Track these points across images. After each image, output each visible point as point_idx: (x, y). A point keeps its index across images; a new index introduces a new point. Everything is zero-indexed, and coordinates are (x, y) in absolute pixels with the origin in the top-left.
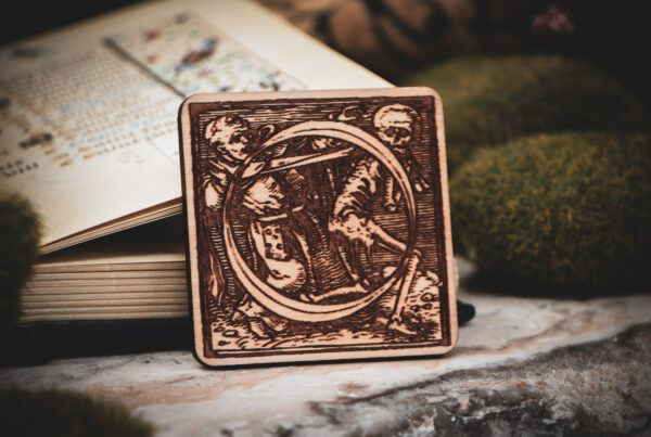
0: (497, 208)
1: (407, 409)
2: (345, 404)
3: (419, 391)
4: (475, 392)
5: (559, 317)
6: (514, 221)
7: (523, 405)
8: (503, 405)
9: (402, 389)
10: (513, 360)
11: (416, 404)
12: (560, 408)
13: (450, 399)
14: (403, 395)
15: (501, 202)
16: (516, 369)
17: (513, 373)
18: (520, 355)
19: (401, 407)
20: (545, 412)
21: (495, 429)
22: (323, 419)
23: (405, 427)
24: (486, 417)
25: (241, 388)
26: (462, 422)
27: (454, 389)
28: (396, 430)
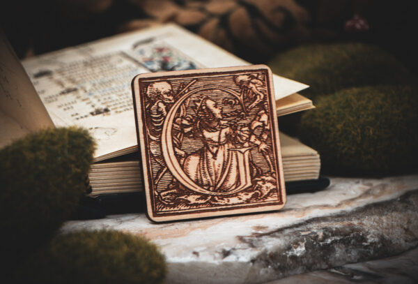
1: (290, 239)
2: (257, 237)
3: (296, 229)
4: (326, 229)
5: (367, 188)
7: (352, 235)
8: (341, 235)
9: (287, 228)
10: (344, 211)
11: (295, 236)
12: (371, 237)
13: (313, 233)
14: (287, 231)
16: (346, 216)
17: (345, 219)
18: (348, 208)
19: (287, 238)
20: (364, 239)
21: (337, 249)
22: (246, 245)
23: (289, 248)
24: (332, 242)
25: (200, 229)
26: (320, 245)
27: (314, 228)
28: (285, 250)
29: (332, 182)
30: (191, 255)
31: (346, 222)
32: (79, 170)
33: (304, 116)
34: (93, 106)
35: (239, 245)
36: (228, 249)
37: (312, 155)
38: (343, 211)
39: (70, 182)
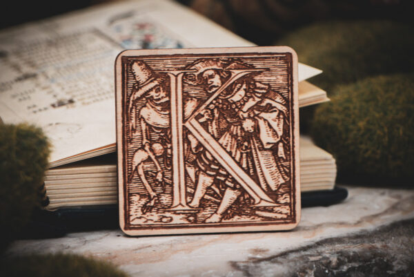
0: (351, 127)
1: (296, 265)
2: (254, 262)
3: (303, 253)
4: (341, 253)
5: (395, 201)
6: (363, 135)
7: (373, 261)
8: (360, 261)
9: (292, 251)
10: (365, 231)
11: (302, 262)
12: (399, 263)
13: (325, 258)
14: (293, 256)
15: (354, 123)
16: (367, 237)
17: (366, 240)
18: (370, 227)
19: (292, 264)
20: (388, 266)
22: (240, 273)
24: (349, 270)
25: (183, 253)
26: (333, 273)
27: (326, 251)
38: (362, 231)
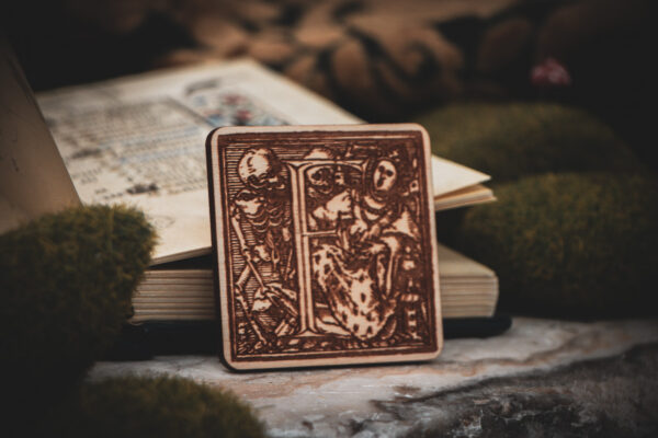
1: (457, 409)
2: (403, 403)
3: (465, 395)
4: (513, 397)
7: (555, 410)
8: (538, 409)
9: (450, 392)
11: (465, 405)
12: (587, 414)
13: (493, 402)
14: (452, 397)
18: (544, 366)
19: (453, 408)
20: (574, 417)
21: (531, 430)
22: (388, 415)
23: (457, 425)
24: (524, 419)
25: (309, 386)
26: (504, 422)
27: (494, 393)
28: (451, 428)
29: (516, 323)
30: (300, 426)
31: (545, 389)
32: (129, 277)
33: (469, 215)
34: (130, 180)
35: (376, 416)
36: (359, 420)
37: (486, 277)
38: (536, 371)
39: (114, 295)
